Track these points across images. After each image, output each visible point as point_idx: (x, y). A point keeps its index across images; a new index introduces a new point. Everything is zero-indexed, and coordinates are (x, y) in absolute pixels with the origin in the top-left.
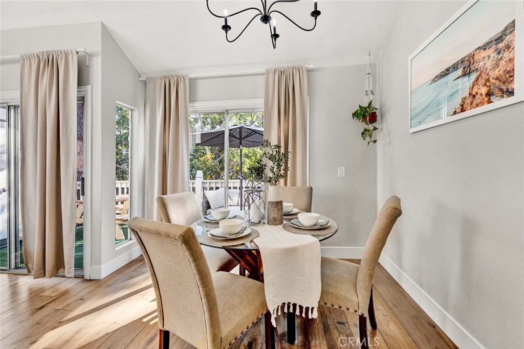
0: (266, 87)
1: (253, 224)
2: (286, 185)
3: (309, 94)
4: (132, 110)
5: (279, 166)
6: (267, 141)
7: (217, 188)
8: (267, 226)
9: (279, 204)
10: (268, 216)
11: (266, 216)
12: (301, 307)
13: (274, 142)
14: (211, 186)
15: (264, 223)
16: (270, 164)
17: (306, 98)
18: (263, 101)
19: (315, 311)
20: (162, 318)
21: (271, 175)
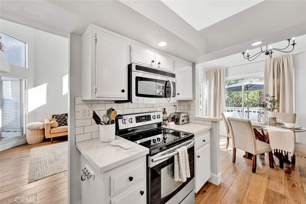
0: (265, 67)
1: (262, 124)
2: (278, 112)
3: (294, 66)
5: (274, 105)
6: (268, 94)
8: (268, 126)
9: (274, 119)
10: (269, 123)
11: (268, 123)
15: (267, 125)
16: (269, 104)
17: (292, 68)
18: (264, 73)
19: (291, 154)
20: (234, 144)
21: (270, 108)
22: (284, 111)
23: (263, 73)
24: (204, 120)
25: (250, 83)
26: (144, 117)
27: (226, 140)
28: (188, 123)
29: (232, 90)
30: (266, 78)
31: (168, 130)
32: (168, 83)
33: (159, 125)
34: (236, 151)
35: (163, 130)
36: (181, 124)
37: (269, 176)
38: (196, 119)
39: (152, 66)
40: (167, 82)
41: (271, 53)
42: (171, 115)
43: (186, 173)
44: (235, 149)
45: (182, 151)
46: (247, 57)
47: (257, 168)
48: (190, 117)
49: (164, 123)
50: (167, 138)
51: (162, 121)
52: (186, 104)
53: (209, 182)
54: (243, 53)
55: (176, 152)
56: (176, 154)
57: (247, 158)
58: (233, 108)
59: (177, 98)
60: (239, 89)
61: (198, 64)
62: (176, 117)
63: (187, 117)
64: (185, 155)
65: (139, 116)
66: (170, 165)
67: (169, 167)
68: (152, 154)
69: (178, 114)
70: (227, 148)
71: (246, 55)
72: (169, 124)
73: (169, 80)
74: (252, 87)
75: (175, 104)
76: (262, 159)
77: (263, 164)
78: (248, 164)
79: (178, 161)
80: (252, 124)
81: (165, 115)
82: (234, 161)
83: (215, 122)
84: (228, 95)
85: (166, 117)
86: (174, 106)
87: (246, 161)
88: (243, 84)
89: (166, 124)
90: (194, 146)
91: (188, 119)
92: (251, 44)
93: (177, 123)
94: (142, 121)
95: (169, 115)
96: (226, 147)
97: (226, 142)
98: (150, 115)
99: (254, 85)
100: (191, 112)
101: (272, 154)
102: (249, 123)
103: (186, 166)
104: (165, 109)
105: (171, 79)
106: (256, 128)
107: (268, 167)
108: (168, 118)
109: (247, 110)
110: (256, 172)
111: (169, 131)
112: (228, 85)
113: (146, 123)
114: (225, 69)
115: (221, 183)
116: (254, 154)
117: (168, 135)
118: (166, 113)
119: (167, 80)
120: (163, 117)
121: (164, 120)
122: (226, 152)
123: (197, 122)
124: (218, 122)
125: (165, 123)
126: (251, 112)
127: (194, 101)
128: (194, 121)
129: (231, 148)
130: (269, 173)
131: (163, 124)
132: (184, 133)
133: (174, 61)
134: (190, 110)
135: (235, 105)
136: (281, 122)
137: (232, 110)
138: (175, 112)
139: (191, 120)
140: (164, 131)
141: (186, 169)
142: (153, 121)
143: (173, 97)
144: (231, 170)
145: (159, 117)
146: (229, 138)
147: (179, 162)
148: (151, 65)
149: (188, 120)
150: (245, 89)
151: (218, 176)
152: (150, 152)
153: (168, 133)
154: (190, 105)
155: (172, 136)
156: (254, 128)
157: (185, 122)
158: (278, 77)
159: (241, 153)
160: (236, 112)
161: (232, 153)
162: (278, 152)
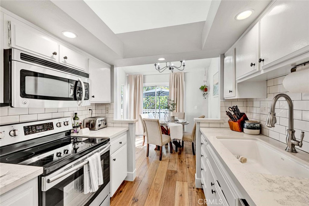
1: (167, 122)
2: (176, 112)
3: (185, 80)
4: (124, 86)
5: (174, 107)
7: (149, 113)
8: (170, 123)
9: (174, 117)
10: (171, 120)
12: (178, 140)
13: (172, 99)
14: (146, 112)
16: (171, 106)
17: (184, 82)
19: (181, 140)
20: (148, 141)
21: (171, 109)
22: (179, 111)
23: (169, 83)
24: (122, 122)
25: (161, 90)
26: (41, 126)
27: (143, 138)
28: (106, 127)
29: (150, 95)
30: (170, 88)
31: (79, 138)
32: (79, 83)
33: (68, 133)
34: (149, 146)
35: (72, 139)
36: (97, 129)
37: (169, 160)
38: (114, 122)
39: (54, 60)
40: (77, 82)
41: (173, 69)
42: (85, 121)
43: (98, 181)
44: (149, 144)
45: (93, 159)
46: (158, 69)
47: (162, 156)
48: (108, 121)
49: (74, 130)
50: (78, 148)
51: (72, 128)
52: (104, 107)
53: (126, 181)
54: (155, 65)
55: (86, 162)
56: (86, 164)
57: (157, 150)
58: (150, 110)
59: (91, 101)
60: (153, 94)
61: (117, 67)
62: (92, 122)
63: (104, 121)
64: (97, 162)
65: (31, 126)
66: (78, 178)
67: (77, 181)
68: (47, 173)
69: (94, 119)
70: (143, 146)
71: (157, 67)
72: (82, 131)
73: (80, 80)
74: (163, 93)
75: (90, 108)
76: (167, 148)
77: (167, 152)
78: (157, 155)
79: (89, 171)
80: (160, 122)
81: (76, 121)
82: (148, 156)
83: (131, 124)
84: (146, 99)
85: (78, 123)
86: (90, 110)
87: (156, 152)
88: (156, 90)
89: (78, 131)
90: (109, 150)
91: (106, 123)
92: (158, 59)
93: (93, 128)
94: (38, 131)
95: (83, 121)
96: (142, 144)
97: (143, 140)
98: (52, 123)
99: (163, 92)
100: (109, 116)
101: (172, 143)
102: (158, 122)
103: (98, 174)
104: (76, 114)
105: (82, 79)
106: (163, 125)
107: (169, 153)
108: (81, 124)
109: (159, 112)
110: (162, 159)
111: (82, 139)
112: (147, 90)
113: (44, 134)
114: (144, 77)
115: (136, 178)
116: (161, 146)
117: (80, 143)
118: (77, 119)
119: (77, 80)
120: (73, 123)
121: (74, 127)
122: (143, 149)
123: (115, 125)
124: (134, 123)
125: (76, 131)
126: (162, 113)
127: (112, 104)
128: (112, 125)
129: (146, 145)
130: (169, 157)
131: (73, 132)
132: (101, 139)
133: (88, 59)
134: (108, 113)
135: (152, 107)
136: (177, 119)
137: (149, 112)
138: (91, 117)
139: (109, 124)
140: (74, 140)
141: (98, 177)
142: (56, 130)
143: (85, 99)
144: (146, 163)
145: (66, 124)
146: (145, 136)
147: (89, 173)
148: (52, 57)
149: (106, 125)
150: (158, 95)
151: (133, 173)
152: (45, 171)
153: (80, 142)
154: (108, 108)
155: (87, 144)
156: (161, 125)
157: (101, 126)
158: (177, 87)
159: (153, 147)
160: (151, 114)
161: (146, 149)
162: (175, 140)
